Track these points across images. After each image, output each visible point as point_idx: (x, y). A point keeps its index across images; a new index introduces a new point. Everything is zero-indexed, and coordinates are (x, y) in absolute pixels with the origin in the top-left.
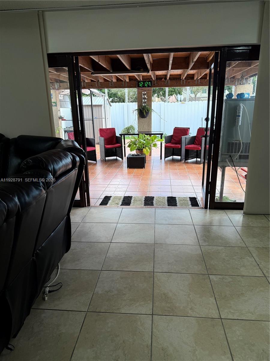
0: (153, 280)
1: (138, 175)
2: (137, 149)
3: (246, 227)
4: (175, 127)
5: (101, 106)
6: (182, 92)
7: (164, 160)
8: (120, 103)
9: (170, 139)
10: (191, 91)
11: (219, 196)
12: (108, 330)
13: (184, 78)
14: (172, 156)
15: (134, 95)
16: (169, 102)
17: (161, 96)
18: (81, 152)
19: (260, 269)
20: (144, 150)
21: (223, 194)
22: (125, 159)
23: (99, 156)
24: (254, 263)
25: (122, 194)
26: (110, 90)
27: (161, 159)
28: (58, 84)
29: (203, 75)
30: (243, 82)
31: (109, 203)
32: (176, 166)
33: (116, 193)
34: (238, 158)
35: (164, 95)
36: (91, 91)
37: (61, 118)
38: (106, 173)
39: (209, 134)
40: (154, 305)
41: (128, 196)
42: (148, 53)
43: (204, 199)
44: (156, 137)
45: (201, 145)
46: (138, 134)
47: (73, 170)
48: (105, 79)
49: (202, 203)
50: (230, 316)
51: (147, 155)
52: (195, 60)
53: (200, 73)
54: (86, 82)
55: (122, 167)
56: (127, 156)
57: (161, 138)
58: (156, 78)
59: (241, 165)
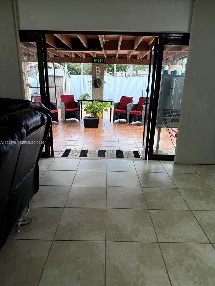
0: (106, 214)
1: (92, 133)
2: (92, 113)
3: (176, 174)
4: (122, 96)
5: (62, 77)
6: (127, 70)
7: (113, 122)
8: (78, 75)
9: (117, 106)
10: (134, 69)
11: (155, 150)
12: (71, 254)
13: (129, 57)
14: (119, 119)
15: (89, 70)
16: (116, 77)
17: (110, 72)
18: (49, 112)
19: (187, 204)
20: (98, 114)
21: (159, 149)
22: (82, 121)
23: (60, 117)
24: (182, 200)
25: (80, 148)
26: (69, 65)
27: (111, 121)
28: (26, 57)
29: (145, 55)
30: (174, 62)
31: (69, 155)
32: (123, 126)
33: (75, 147)
34: (171, 121)
35: (112, 71)
36: (54, 64)
37: (29, 86)
38: (66, 131)
39: (149, 102)
40: (107, 233)
41: (85, 150)
42: (102, 35)
43: (144, 153)
44: (107, 103)
45: (141, 111)
46: (93, 101)
47: (42, 126)
48: (66, 56)
49: (143, 156)
50: (165, 240)
51: (100, 118)
52: (139, 43)
53: (142, 54)
54: (50, 57)
55: (80, 127)
56: (83, 118)
57: (111, 104)
58: (107, 57)
59: (173, 127)
